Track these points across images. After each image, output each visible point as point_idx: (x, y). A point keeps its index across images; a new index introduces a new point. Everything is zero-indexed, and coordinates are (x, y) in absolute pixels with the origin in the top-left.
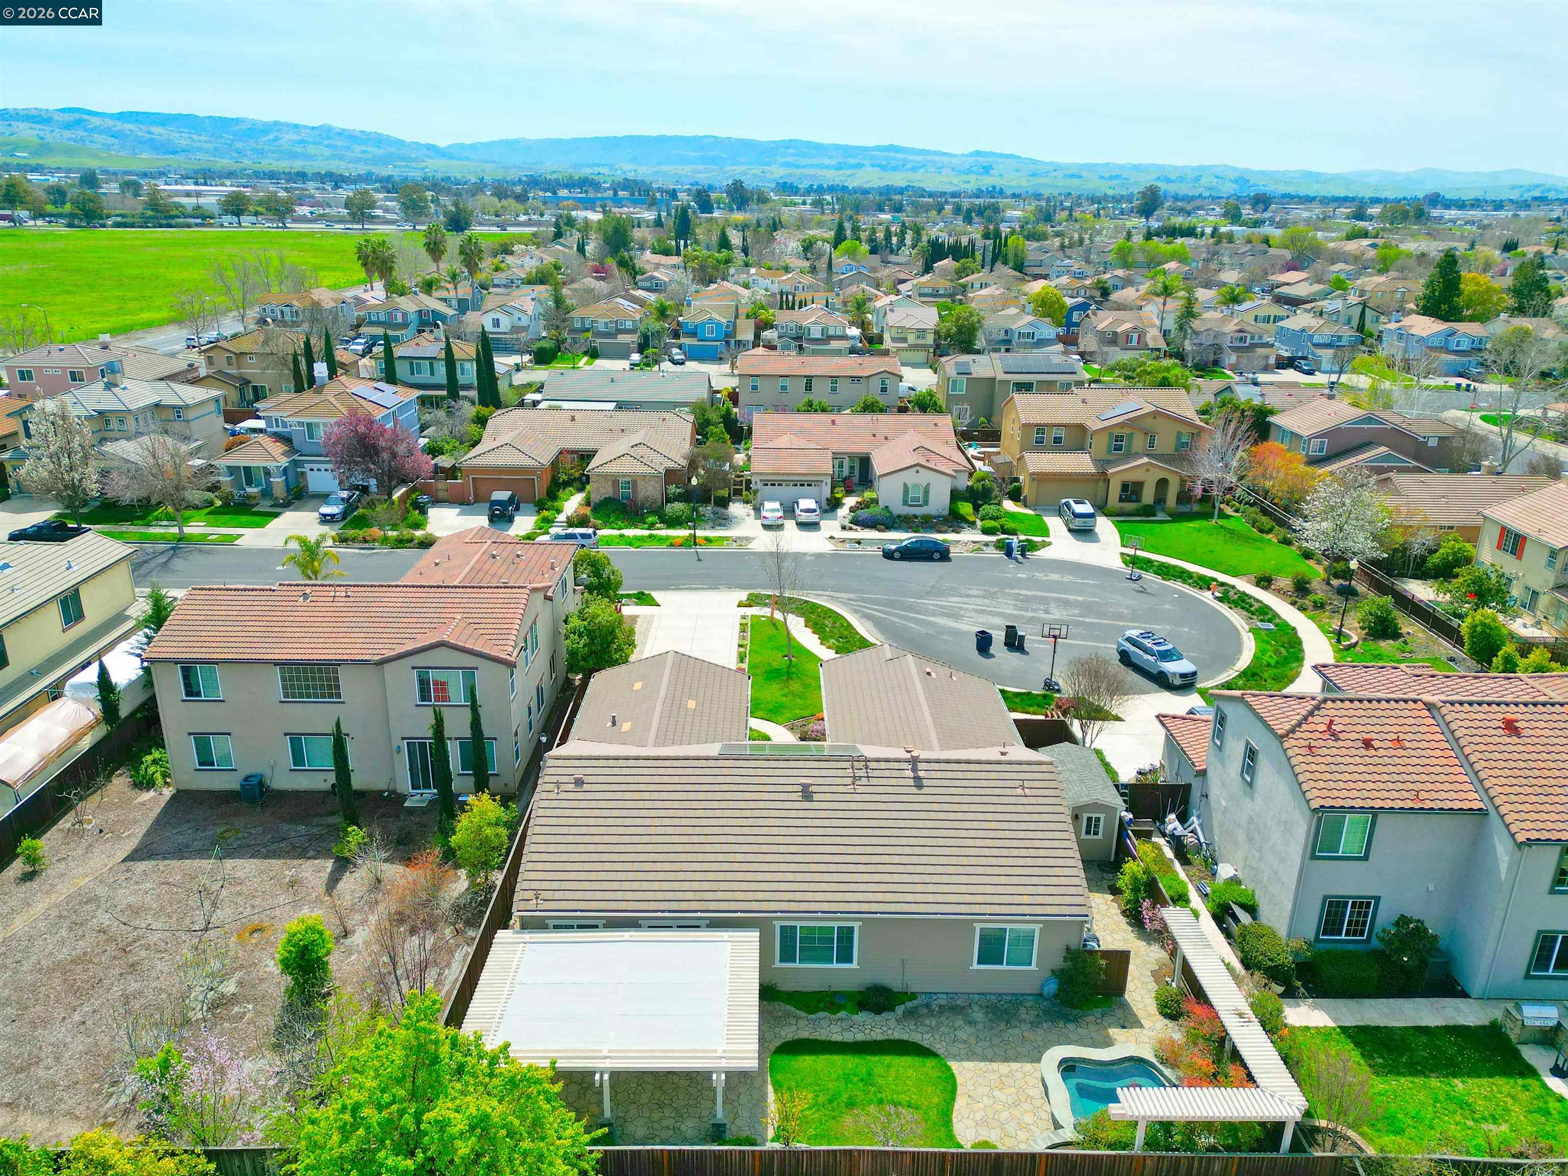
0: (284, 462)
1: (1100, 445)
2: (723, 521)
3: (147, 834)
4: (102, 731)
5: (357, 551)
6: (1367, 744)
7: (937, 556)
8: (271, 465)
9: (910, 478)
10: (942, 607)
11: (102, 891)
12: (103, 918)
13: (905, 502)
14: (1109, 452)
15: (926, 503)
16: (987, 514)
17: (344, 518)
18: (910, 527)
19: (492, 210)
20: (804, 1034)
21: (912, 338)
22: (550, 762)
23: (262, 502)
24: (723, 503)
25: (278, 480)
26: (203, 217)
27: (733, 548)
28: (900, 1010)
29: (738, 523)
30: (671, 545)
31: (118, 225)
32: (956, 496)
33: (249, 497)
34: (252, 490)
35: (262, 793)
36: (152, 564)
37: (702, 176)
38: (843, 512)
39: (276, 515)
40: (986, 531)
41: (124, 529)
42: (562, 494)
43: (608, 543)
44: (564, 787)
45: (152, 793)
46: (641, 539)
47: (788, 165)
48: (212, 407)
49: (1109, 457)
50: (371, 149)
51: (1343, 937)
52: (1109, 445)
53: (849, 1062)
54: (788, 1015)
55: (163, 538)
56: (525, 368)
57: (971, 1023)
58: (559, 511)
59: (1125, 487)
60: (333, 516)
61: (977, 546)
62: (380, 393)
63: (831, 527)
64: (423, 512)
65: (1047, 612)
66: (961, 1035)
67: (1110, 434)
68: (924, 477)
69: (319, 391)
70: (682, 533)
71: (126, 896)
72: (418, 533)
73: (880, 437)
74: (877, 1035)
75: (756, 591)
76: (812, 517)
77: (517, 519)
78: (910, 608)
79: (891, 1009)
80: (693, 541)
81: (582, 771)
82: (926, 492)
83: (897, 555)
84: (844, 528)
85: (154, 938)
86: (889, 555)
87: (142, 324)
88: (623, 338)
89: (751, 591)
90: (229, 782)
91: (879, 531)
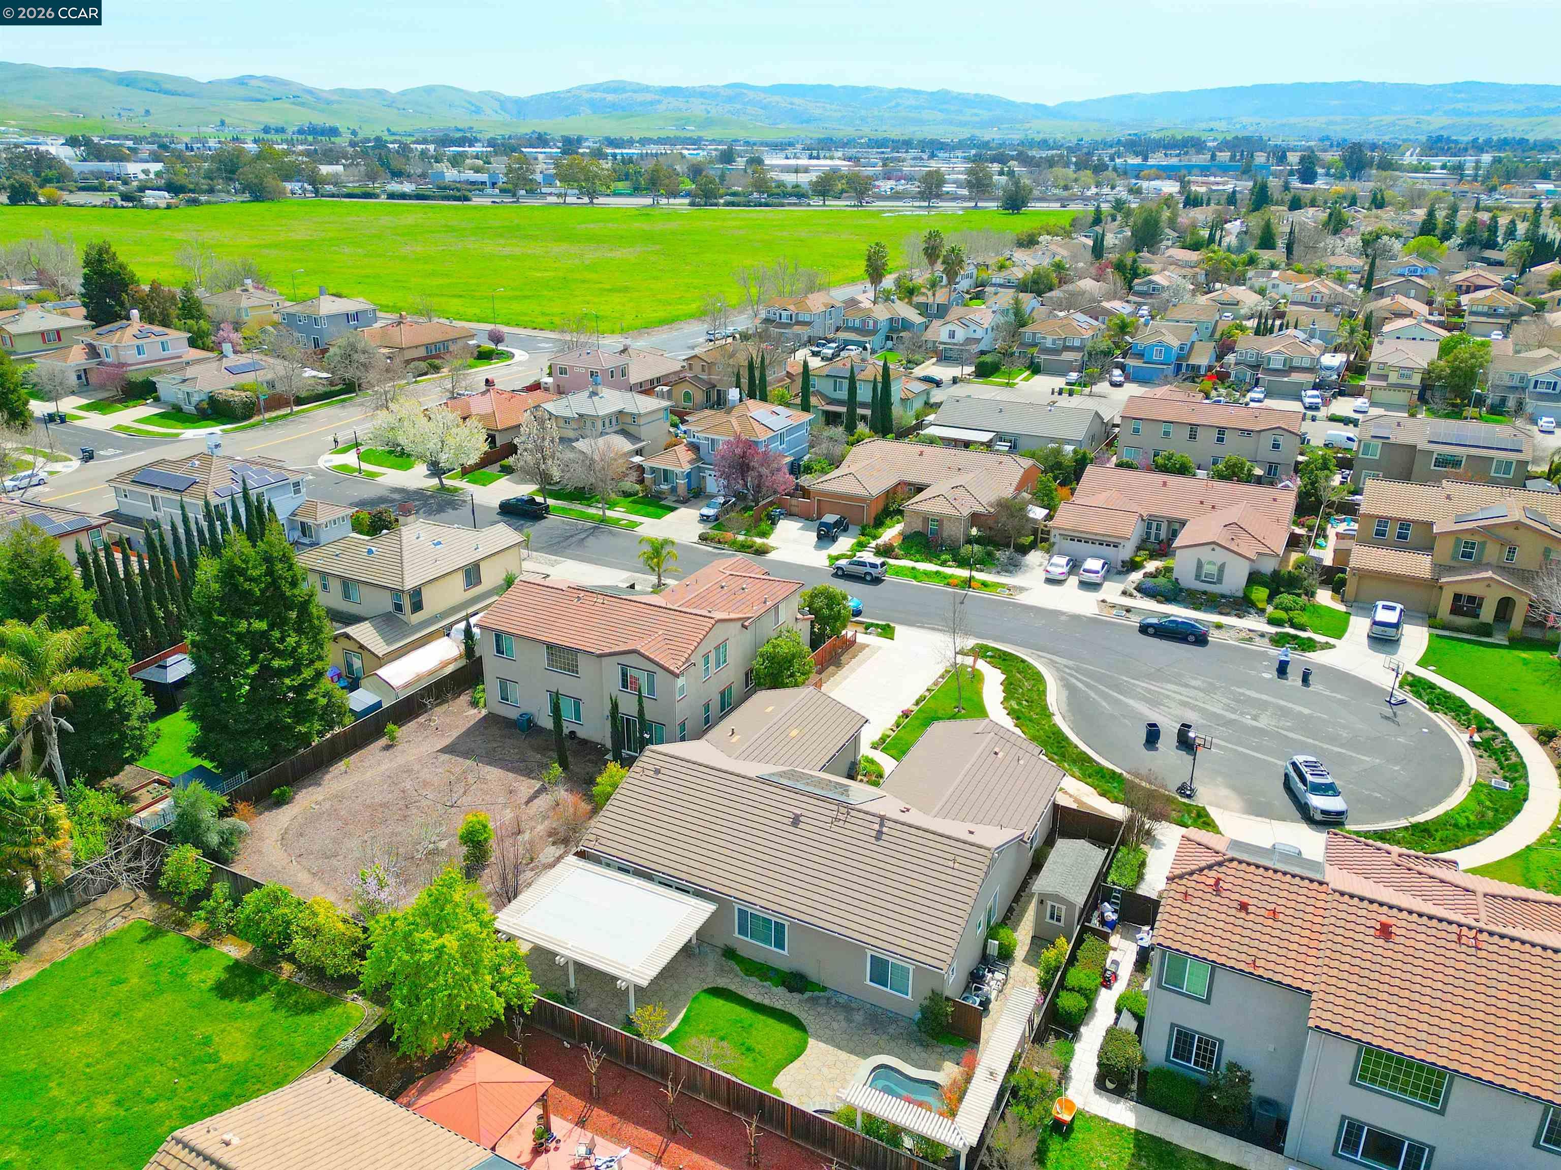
0: (687, 468)
1: (1444, 549)
2: (1012, 566)
3: (458, 737)
4: (462, 663)
5: (710, 549)
6: (1244, 907)
7: (1191, 638)
8: (678, 470)
9: (1205, 554)
10: (1149, 691)
11: (416, 767)
12: (408, 785)
13: (1198, 577)
14: (1454, 558)
15: (1220, 581)
16: (1281, 603)
17: (716, 520)
18: (1194, 604)
19: (1062, 183)
20: (732, 987)
21: (1393, 378)
22: (647, 753)
23: (670, 497)
24: (1024, 550)
25: (682, 482)
26: (799, 195)
27: (1000, 596)
28: (808, 995)
29: (1026, 571)
30: (948, 584)
31: (728, 204)
32: (1254, 578)
33: (661, 492)
34: (664, 487)
35: (529, 727)
36: (574, 539)
37: (1338, 128)
38: (1136, 576)
39: (673, 509)
40: (1272, 622)
41: (573, 507)
42: (888, 522)
43: (897, 573)
44: (647, 772)
45: (476, 711)
46: (926, 574)
47: (1457, 113)
48: (661, 415)
49: (1453, 564)
50: (980, 112)
51: (1192, 1065)
52: (1456, 552)
53: (745, 1014)
54: (732, 970)
55: (591, 518)
56: (962, 380)
57: (849, 1020)
58: (875, 538)
59: (1457, 597)
60: (708, 517)
61: (1252, 635)
62: (775, 417)
63: (1112, 591)
64: (774, 523)
65: (1255, 718)
66: (835, 1025)
67: (1458, 540)
68: (1220, 556)
69: (729, 411)
70: (964, 573)
71: (425, 774)
72: (758, 541)
73: (1208, 505)
74: (778, 1005)
75: (985, 642)
76: (1093, 578)
77: (841, 539)
78: (1117, 687)
79: (801, 991)
80: (968, 583)
81: (662, 764)
82: (1222, 569)
83: (1151, 630)
84: (1124, 593)
85: (424, 803)
86: (1144, 629)
87: (685, 315)
88: (1067, 356)
89: (980, 641)
90: (513, 714)
91: (1158, 602)
